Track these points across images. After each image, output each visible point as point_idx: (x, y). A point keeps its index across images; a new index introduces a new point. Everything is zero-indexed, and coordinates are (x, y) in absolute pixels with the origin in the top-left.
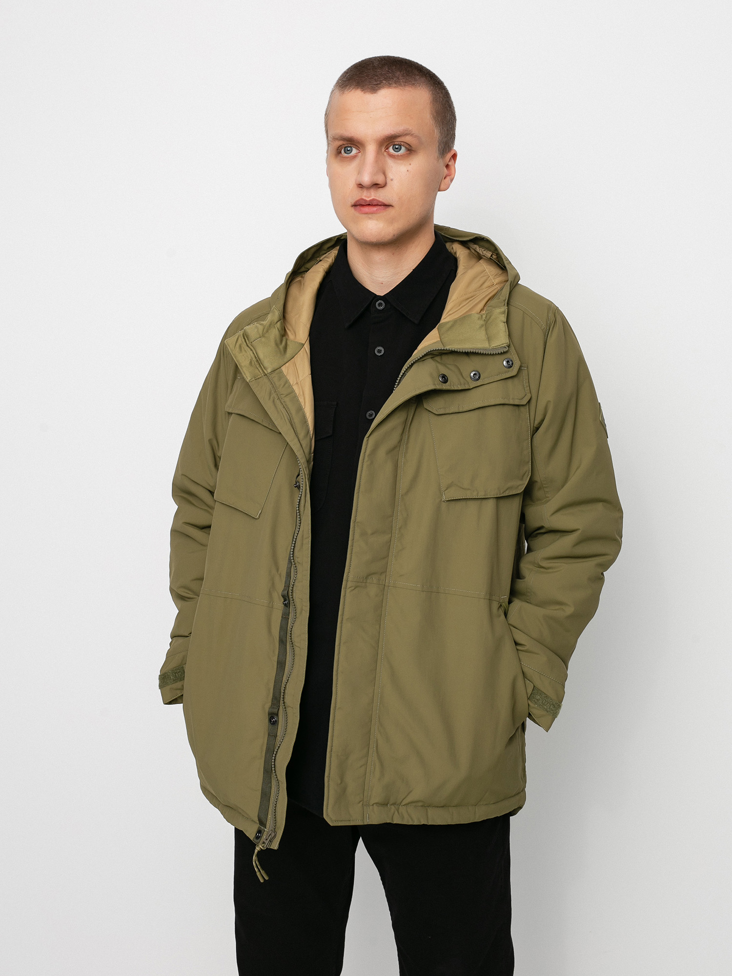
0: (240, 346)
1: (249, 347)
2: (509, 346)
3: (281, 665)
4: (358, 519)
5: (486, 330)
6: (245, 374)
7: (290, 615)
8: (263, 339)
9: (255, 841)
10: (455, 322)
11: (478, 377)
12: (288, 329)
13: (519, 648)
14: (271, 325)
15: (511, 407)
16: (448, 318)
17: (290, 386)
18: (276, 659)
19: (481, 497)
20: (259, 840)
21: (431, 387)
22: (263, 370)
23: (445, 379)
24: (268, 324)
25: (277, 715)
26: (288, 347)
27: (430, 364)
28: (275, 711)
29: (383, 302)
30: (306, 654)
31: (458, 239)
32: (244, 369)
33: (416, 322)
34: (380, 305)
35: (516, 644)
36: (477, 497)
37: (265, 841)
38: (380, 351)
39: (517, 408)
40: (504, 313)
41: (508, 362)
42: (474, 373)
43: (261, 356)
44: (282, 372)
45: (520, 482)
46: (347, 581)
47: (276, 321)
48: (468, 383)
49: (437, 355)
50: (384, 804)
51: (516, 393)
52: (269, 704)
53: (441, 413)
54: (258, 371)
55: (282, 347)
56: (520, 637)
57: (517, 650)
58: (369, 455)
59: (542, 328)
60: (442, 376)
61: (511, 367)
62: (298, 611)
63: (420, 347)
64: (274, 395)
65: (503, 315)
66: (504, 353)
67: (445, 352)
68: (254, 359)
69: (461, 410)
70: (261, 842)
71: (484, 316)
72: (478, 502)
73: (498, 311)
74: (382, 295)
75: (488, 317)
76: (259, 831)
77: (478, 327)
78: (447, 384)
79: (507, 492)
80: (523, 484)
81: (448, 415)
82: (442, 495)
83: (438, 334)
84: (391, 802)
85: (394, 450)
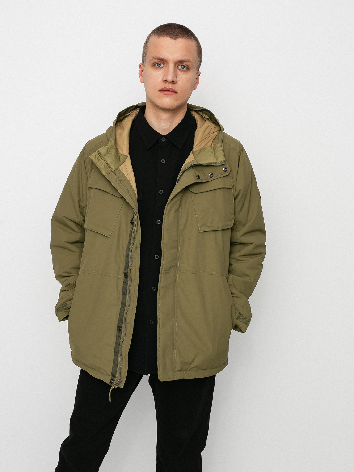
0: (98, 159)
1: (102, 159)
2: (225, 162)
3: (123, 304)
4: (165, 242)
5: (214, 154)
6: (103, 172)
7: (128, 282)
8: (108, 155)
9: (110, 384)
10: (200, 151)
11: (212, 176)
12: (118, 148)
13: (233, 295)
14: (111, 147)
15: (226, 189)
16: (197, 148)
17: (125, 176)
18: (121, 301)
19: (216, 230)
20: (112, 384)
21: (195, 182)
22: (111, 170)
23: (199, 178)
24: (110, 147)
25: (121, 327)
26: (120, 157)
27: (192, 171)
28: (121, 325)
29: (164, 138)
30: (137, 300)
31: (194, 109)
32: (102, 170)
33: (180, 149)
34: (163, 139)
35: (232, 294)
36: (214, 230)
37: (116, 384)
38: (163, 161)
39: (228, 189)
40: (221, 146)
41: (225, 169)
42: (210, 174)
43: (109, 163)
44: (120, 170)
45: (230, 223)
46: (162, 270)
47: (113, 146)
48: (208, 179)
49: (194, 167)
50: (180, 371)
51: (228, 183)
52: (117, 322)
53: (197, 192)
54: (108, 170)
55: (118, 158)
56: (234, 291)
57: (232, 296)
58: (168, 213)
59: (238, 153)
60: (197, 176)
61: (227, 171)
62: (133, 280)
63: (186, 162)
64: (118, 181)
65: (221, 147)
66: (224, 165)
67: (198, 165)
68: (106, 164)
69: (205, 191)
70: (114, 385)
71: (213, 147)
72: (214, 232)
73: (219, 145)
74: (165, 135)
75: (215, 148)
76: (112, 380)
77: (211, 153)
78: (200, 179)
79: (226, 227)
80: (232, 223)
81: (200, 193)
82: (199, 230)
83: (193, 157)
84: (183, 369)
85: (178, 210)
